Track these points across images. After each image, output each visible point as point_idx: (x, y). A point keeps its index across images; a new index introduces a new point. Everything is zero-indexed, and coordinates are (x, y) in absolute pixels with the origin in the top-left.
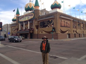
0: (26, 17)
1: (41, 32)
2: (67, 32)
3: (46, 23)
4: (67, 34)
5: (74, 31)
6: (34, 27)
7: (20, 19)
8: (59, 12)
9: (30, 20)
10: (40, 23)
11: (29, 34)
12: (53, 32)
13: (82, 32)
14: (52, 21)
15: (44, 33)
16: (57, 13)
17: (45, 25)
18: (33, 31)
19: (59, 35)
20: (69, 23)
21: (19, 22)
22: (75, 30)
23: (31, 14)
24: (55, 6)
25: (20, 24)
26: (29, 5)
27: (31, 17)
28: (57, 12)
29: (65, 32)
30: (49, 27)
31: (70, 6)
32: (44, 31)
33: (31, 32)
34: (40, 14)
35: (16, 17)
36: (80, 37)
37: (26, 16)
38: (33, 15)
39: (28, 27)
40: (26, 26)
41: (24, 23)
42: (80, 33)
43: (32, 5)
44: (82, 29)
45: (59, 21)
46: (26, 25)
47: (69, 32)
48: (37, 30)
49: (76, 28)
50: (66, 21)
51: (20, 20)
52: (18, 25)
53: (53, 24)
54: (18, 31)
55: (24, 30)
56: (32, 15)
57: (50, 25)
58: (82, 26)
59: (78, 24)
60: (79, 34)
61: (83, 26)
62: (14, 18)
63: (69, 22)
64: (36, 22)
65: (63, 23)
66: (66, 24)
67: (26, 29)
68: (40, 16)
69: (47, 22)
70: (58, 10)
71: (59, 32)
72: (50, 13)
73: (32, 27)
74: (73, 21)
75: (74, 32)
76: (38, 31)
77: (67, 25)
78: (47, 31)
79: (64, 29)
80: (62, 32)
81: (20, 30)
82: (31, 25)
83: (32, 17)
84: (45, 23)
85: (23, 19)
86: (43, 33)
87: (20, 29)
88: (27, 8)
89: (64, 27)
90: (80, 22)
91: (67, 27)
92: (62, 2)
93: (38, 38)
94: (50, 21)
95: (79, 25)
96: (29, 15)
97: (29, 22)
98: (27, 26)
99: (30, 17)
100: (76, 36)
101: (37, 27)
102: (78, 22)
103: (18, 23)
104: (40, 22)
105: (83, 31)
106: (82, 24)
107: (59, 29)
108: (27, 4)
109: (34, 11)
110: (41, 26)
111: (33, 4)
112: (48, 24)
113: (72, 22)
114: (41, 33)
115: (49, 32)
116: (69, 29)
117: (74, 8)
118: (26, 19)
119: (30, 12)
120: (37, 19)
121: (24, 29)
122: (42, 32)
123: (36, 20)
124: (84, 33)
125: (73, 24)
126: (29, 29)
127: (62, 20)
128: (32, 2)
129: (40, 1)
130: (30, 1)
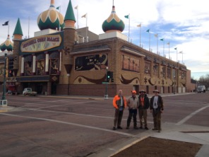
0: (42, 43)
1: (77, 79)
2: (134, 83)
3: (91, 60)
4: (134, 86)
5: (146, 79)
6: (61, 67)
7: (25, 46)
8: (120, 39)
9: (50, 52)
10: (76, 60)
11: (49, 85)
13: (161, 82)
14: (104, 57)
15: (85, 82)
16: (116, 40)
17: (88, 64)
18: (58, 76)
19: (118, 87)
20: (138, 63)
21: (19, 53)
22: (148, 77)
23: (55, 37)
24: (113, 25)
25: (23, 59)
26: (48, 15)
27: (54, 44)
28: (116, 38)
29: (130, 81)
30: (96, 69)
31: (140, 26)
32: (85, 78)
33: (54, 79)
34: (76, 40)
35: (14, 41)
37: (41, 39)
38: (60, 40)
39: (44, 68)
40: (39, 64)
41: (34, 57)
42: (157, 84)
43: (57, 16)
44: (161, 75)
45: (119, 57)
46: (40, 62)
47: (137, 82)
48: (68, 75)
49: (149, 73)
50: (132, 59)
51: (23, 50)
52: (18, 61)
55: (35, 74)
56: (56, 40)
57: (99, 66)
58: (161, 70)
59: (153, 65)
60: (156, 87)
61: (164, 69)
62: (7, 41)
63: (137, 61)
64: (67, 58)
65: (126, 62)
66: (131, 65)
67: (38, 71)
68: (76, 44)
69: (93, 59)
70: (119, 35)
71: (118, 81)
72: (100, 38)
73: (55, 68)
74: (145, 59)
76: (69, 77)
78: (92, 78)
79: (128, 75)
80: (125, 82)
81: (23, 74)
82: (52, 63)
83: (58, 44)
84: (88, 61)
85: (31, 46)
86: (82, 83)
87: (22, 72)
88: (44, 21)
89: (129, 70)
90: (157, 61)
91: (133, 71)
92: (127, 17)
93: (69, 94)
94: (101, 56)
95: (155, 67)
96: (49, 39)
97: (47, 56)
98: (41, 65)
99: (51, 45)
100: (150, 90)
101: (69, 68)
103: (19, 55)
104: (75, 58)
105: (163, 81)
106: (162, 65)
107: (119, 74)
108: (45, 13)
109: (62, 29)
110: (79, 67)
111: (59, 14)
112: (95, 63)
113: (144, 61)
114: (76, 82)
115: (98, 82)
116: (137, 75)
117: (148, 31)
118: (42, 47)
119: (51, 31)
120: (69, 49)
121: (34, 71)
122: (80, 80)
123: (66, 51)
124: (165, 85)
125: (144, 64)
126: (48, 73)
127: (125, 57)
128: (58, 8)
129: (76, 8)
130: (52, 6)
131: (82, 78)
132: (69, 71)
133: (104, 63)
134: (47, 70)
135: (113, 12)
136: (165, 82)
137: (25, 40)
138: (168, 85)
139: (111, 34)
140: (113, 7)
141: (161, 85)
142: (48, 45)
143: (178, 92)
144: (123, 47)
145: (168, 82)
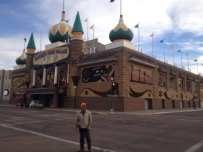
0: (51, 56)
1: (84, 92)
2: (146, 96)
3: (97, 71)
4: (146, 99)
5: (160, 93)
6: (68, 80)
7: (37, 59)
8: (128, 49)
9: (58, 64)
10: (83, 71)
11: (55, 97)
12: (113, 94)
13: (179, 96)
14: (111, 67)
15: (91, 94)
16: (123, 49)
17: (95, 76)
18: (65, 89)
19: (125, 100)
20: (150, 75)
21: (32, 66)
22: (163, 90)
23: (63, 49)
24: (120, 34)
25: (35, 71)
26: (58, 28)
27: (62, 56)
28: (123, 47)
29: (141, 94)
30: (103, 80)
31: (152, 36)
32: (91, 90)
33: (61, 91)
34: (83, 51)
35: (27, 54)
36: (174, 107)
37: (51, 52)
38: (68, 51)
39: (53, 80)
40: (49, 76)
41: (45, 70)
42: (175, 98)
43: (67, 29)
44: (179, 89)
45: (127, 68)
46: (50, 74)
47: (149, 95)
48: (75, 87)
49: (165, 85)
50: (143, 70)
51: (35, 63)
52: (30, 74)
53: (113, 76)
54: (28, 87)
55: (44, 86)
56: (65, 52)
57: (106, 77)
58: (179, 83)
59: (170, 77)
60: (173, 101)
61: (182, 82)
62: (22, 56)
63: (149, 72)
64: (74, 69)
65: (136, 73)
66: (142, 76)
67: (48, 83)
68: (84, 55)
69: (100, 70)
70: (126, 44)
71: (126, 94)
72: (107, 49)
73: (64, 80)
74: (159, 70)
75: (160, 95)
76: (76, 89)
77: (146, 78)
78: (98, 90)
79: (137, 88)
80: (135, 95)
81: (34, 87)
82: (61, 75)
83: (66, 56)
84: (95, 72)
85: (42, 59)
86: (88, 96)
87: (34, 84)
88: (54, 34)
89: (139, 82)
90: (174, 73)
91: (145, 83)
92: (137, 26)
93: (75, 107)
94: (107, 67)
95: (171, 79)
96: (58, 52)
97: (56, 68)
98: (50, 77)
99: (60, 57)
100: (166, 105)
101: (76, 80)
102: (171, 74)
104: (82, 69)
105: (182, 95)
106: (180, 77)
107: (126, 87)
108: (56, 26)
109: (70, 42)
110: (86, 79)
111: (69, 26)
112: (102, 74)
113: (157, 73)
114: (83, 95)
115: (104, 94)
116: (150, 88)
117: (162, 41)
118: (51, 60)
119: (60, 44)
120: (76, 60)
121: (44, 83)
122: (86, 93)
123: (73, 63)
124: (184, 99)
125: (158, 76)
126: (56, 85)
127: (134, 68)
128: (67, 21)
129: (86, 21)
130: (63, 20)
131: (88, 90)
132: (76, 84)
133: (111, 74)
134: (55, 82)
135: (121, 21)
136: (184, 96)
137: (38, 53)
138: (188, 99)
139: (118, 44)
140: (121, 16)
141: (179, 98)
142: (57, 57)
143: (200, 107)
144: (131, 57)
145: (188, 96)
